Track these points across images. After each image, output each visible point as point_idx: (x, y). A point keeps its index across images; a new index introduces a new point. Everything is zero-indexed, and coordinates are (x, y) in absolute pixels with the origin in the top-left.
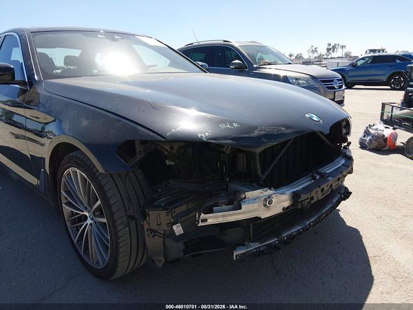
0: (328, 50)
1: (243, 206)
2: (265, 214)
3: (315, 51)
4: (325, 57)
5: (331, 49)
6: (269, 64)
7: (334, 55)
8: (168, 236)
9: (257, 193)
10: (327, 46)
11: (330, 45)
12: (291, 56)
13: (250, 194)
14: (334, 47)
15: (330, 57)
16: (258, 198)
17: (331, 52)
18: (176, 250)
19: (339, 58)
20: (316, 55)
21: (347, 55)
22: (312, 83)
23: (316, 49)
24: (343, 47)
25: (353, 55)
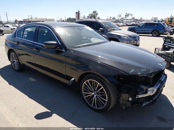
0: (126, 16)
1: (148, 93)
2: (152, 94)
3: (120, 16)
4: (124, 19)
5: (127, 15)
6: (113, 30)
7: (128, 18)
8: (127, 101)
9: (151, 89)
10: (125, 14)
11: (127, 14)
12: (111, 18)
13: (149, 89)
14: (128, 15)
15: (126, 19)
16: (151, 90)
17: (127, 17)
18: (129, 104)
19: (130, 19)
20: (121, 18)
21: (133, 18)
22: (129, 38)
23: (121, 15)
24: (132, 15)
25: (135, 18)
